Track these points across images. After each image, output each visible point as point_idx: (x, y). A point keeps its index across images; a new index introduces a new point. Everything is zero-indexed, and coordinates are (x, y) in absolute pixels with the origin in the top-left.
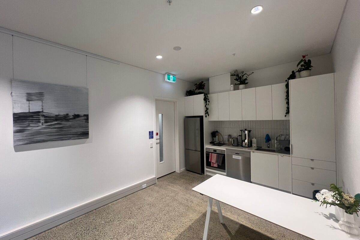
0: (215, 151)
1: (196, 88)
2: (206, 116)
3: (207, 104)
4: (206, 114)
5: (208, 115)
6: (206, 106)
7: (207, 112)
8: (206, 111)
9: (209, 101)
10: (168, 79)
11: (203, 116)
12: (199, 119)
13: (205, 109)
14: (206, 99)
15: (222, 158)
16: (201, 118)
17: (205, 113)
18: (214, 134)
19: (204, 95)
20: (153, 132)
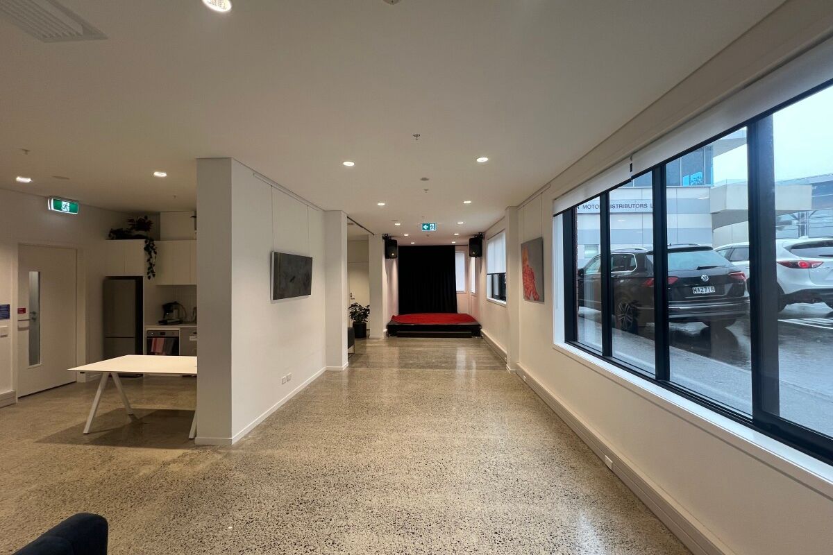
0: (163, 333)
1: (131, 226)
2: (149, 278)
3: (151, 257)
4: (148, 273)
5: (154, 276)
6: (149, 260)
7: (151, 270)
8: (149, 269)
9: (156, 253)
10: (55, 208)
11: (141, 277)
12: (133, 281)
13: (148, 266)
14: (149, 249)
15: (172, 344)
16: (139, 280)
17: (147, 271)
18: (168, 308)
19: (146, 242)
20: (8, 306)
